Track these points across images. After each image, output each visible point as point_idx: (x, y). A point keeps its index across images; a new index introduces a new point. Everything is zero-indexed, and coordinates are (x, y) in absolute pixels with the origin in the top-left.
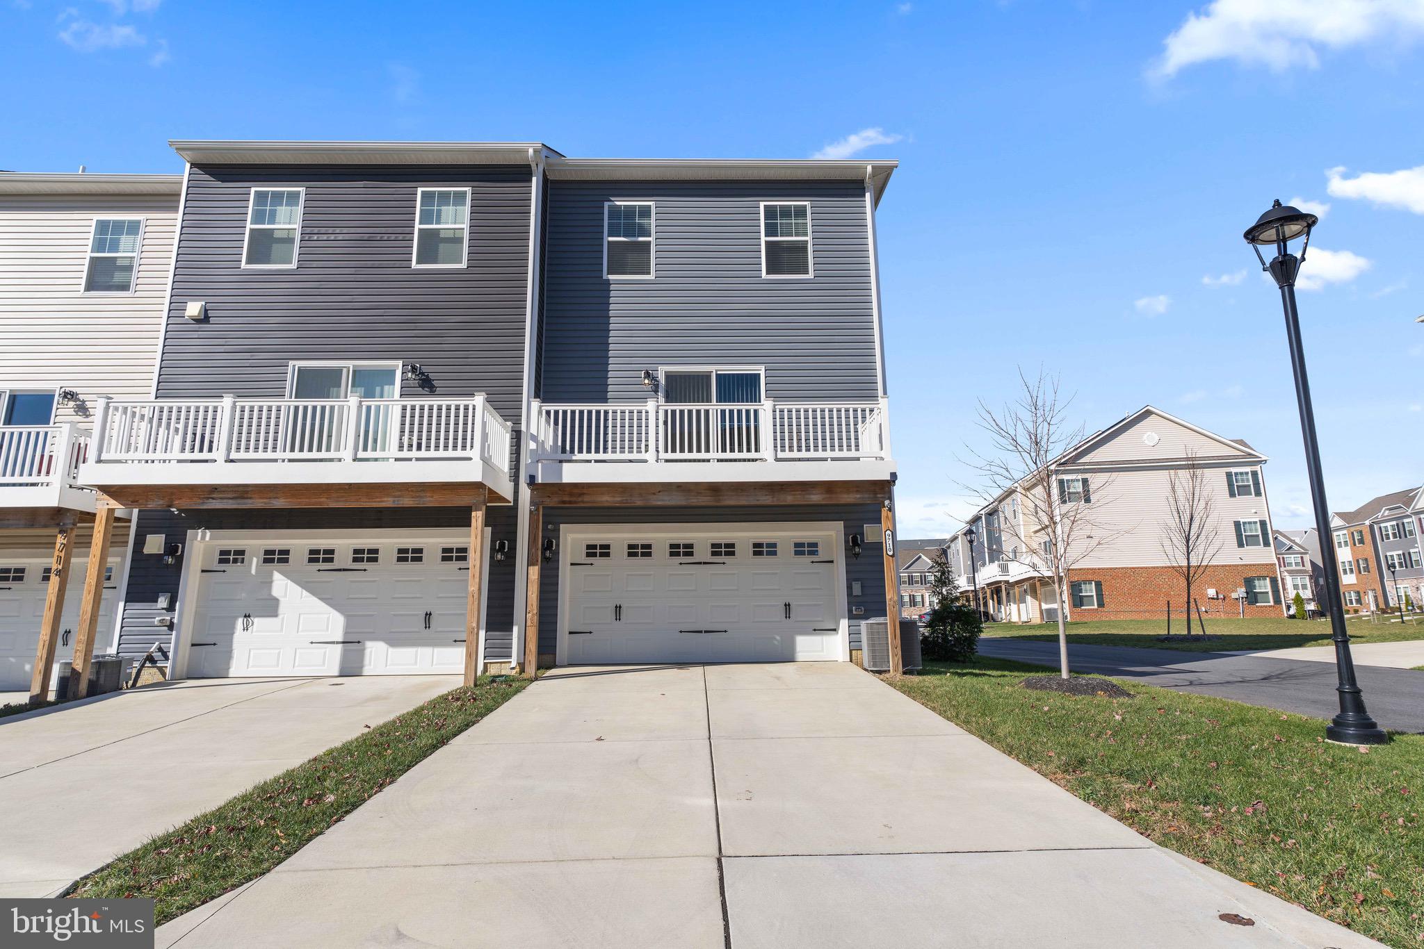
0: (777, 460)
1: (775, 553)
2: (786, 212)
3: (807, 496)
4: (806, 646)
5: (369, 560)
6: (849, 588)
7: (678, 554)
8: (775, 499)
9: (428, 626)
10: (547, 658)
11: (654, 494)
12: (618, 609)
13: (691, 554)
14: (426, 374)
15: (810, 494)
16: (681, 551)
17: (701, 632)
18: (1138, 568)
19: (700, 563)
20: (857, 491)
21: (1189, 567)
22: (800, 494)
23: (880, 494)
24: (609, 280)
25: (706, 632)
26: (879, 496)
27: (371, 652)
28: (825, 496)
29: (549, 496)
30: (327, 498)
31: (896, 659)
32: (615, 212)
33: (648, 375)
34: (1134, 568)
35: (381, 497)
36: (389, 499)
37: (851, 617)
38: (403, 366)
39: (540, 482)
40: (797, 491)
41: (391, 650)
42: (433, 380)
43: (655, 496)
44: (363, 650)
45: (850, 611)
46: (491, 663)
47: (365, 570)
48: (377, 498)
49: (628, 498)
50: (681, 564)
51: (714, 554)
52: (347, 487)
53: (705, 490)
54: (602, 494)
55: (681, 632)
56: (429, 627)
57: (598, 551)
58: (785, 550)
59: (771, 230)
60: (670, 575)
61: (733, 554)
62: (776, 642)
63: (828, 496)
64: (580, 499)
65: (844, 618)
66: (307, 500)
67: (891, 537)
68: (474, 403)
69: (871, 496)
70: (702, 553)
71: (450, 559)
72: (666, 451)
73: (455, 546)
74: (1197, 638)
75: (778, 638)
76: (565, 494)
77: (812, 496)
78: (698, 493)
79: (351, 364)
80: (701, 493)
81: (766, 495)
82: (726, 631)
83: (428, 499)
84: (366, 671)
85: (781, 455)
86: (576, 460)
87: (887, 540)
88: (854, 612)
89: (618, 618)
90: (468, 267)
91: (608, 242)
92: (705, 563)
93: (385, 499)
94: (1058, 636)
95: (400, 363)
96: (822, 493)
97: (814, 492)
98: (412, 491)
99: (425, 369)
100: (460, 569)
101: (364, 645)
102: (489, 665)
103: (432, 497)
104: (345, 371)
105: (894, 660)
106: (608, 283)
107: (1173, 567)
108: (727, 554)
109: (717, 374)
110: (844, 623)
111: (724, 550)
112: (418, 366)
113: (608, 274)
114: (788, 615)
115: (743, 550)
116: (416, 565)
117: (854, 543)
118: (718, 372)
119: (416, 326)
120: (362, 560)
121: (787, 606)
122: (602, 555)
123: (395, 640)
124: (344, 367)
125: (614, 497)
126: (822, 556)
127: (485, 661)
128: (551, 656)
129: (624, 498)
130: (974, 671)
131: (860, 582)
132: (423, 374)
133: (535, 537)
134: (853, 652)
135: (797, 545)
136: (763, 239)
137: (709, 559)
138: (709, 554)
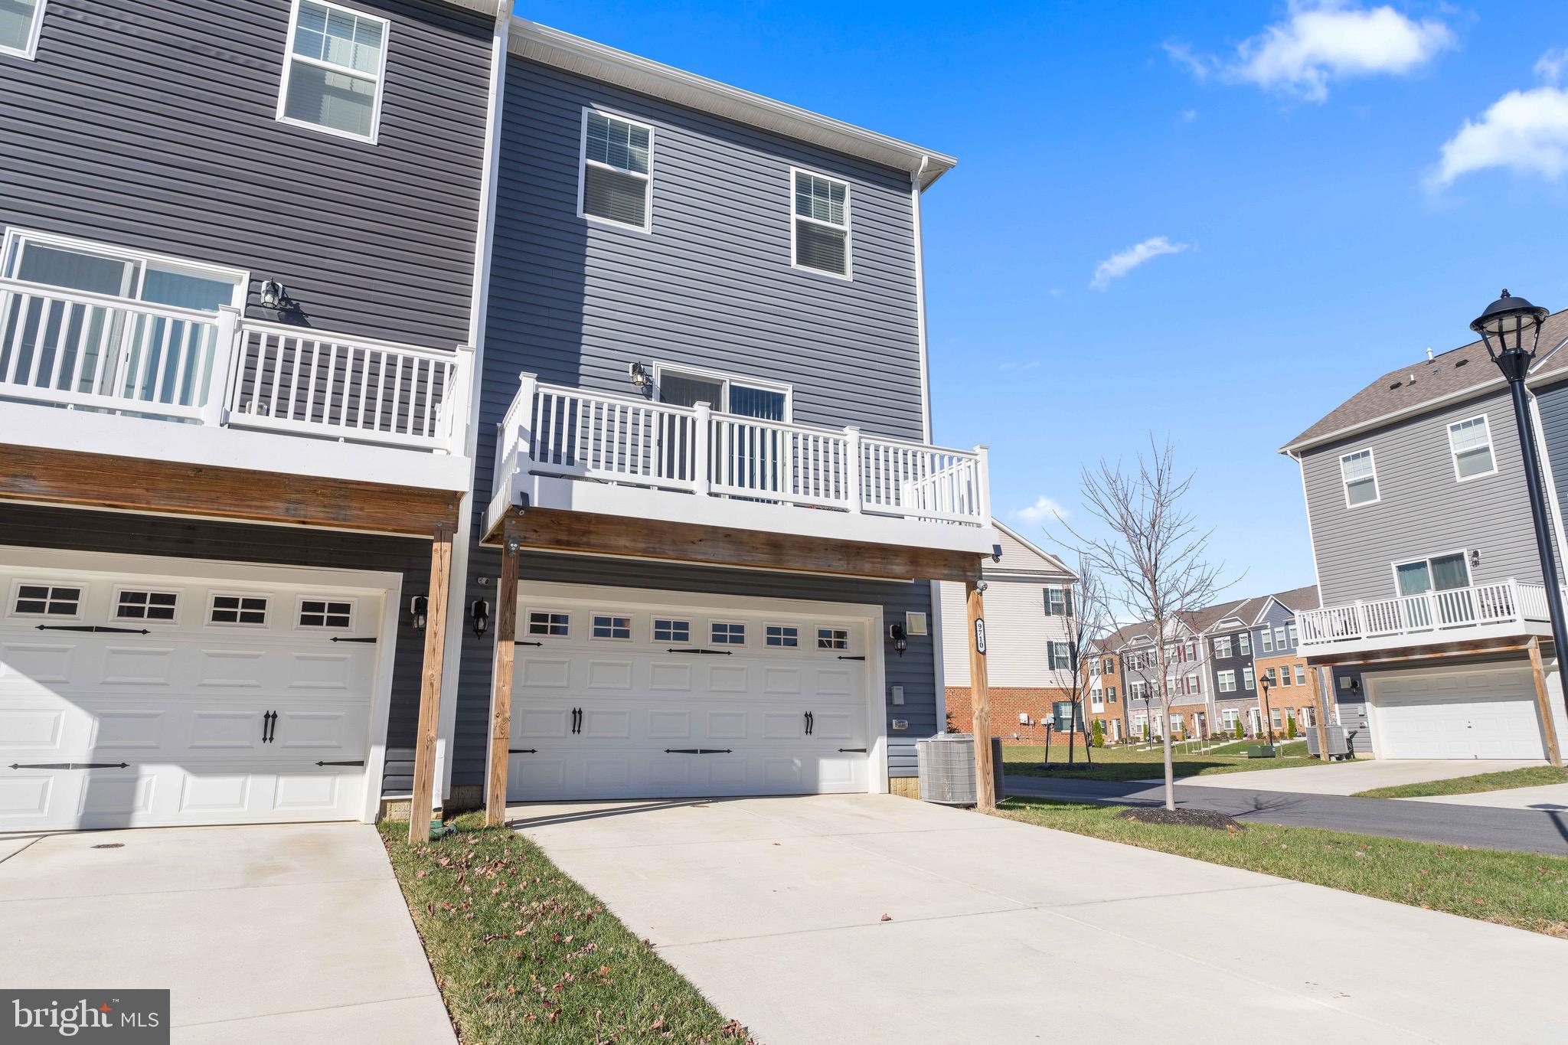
0: (864, 512)
1: (794, 643)
2: (821, 189)
3: (889, 567)
4: (831, 771)
5: (154, 614)
6: (889, 694)
7: (666, 636)
8: (850, 566)
9: (268, 736)
10: (468, 793)
11: (693, 543)
12: (577, 714)
13: (685, 637)
14: (294, 302)
15: (892, 564)
16: (670, 631)
17: (695, 752)
19: (697, 651)
20: (944, 565)
21: (1075, 689)
22: (879, 563)
23: (970, 571)
24: (586, 220)
25: (703, 752)
26: (969, 574)
27: (149, 784)
28: (908, 568)
29: (535, 531)
30: (147, 490)
31: (988, 788)
32: (597, 127)
33: (637, 369)
35: (261, 500)
36: (279, 504)
37: (891, 733)
38: (251, 280)
39: (536, 505)
40: (878, 558)
41: (191, 780)
42: (307, 315)
43: (694, 546)
44: (134, 781)
45: (889, 725)
46: (392, 801)
47: (145, 632)
48: (254, 499)
49: (657, 546)
50: (671, 651)
51: (716, 639)
52: (191, 473)
53: (763, 544)
54: (618, 535)
55: (668, 751)
56: (271, 739)
57: (547, 624)
58: (808, 639)
59: (803, 207)
60: (655, 666)
61: (740, 640)
62: (794, 768)
63: (912, 568)
64: (584, 539)
65: (882, 735)
66: (102, 489)
69: (961, 573)
70: (699, 636)
71: (318, 621)
73: (327, 600)
74: (1082, 766)
75: (797, 761)
76: (561, 530)
77: (895, 567)
78: (753, 547)
79: (145, 258)
80: (757, 548)
81: (840, 560)
82: (729, 751)
83: (355, 512)
84: (139, 818)
86: (588, 478)
88: (894, 727)
89: (576, 729)
90: (379, 144)
91: (587, 166)
92: (704, 652)
93: (271, 504)
95: (246, 275)
96: (906, 564)
97: (897, 561)
98: (323, 495)
99: (292, 293)
100: (335, 640)
101: (136, 770)
102: (389, 804)
103: (361, 509)
104: (128, 269)
105: (983, 791)
106: (584, 224)
108: (734, 640)
109: (730, 386)
110: (881, 743)
111: (729, 634)
112: (281, 286)
113: (585, 212)
114: (809, 730)
115: (756, 636)
116: (251, 628)
117: (896, 632)
118: (733, 384)
119: (278, 219)
120: (138, 613)
121: (809, 716)
122: (555, 631)
123: (200, 765)
124: (129, 260)
125: (635, 541)
126: (851, 650)
127: (384, 798)
128: (475, 788)
129: (651, 545)
131: (902, 687)
132: (288, 300)
134: (892, 780)
136: (794, 216)
137: (710, 645)
138: (710, 638)
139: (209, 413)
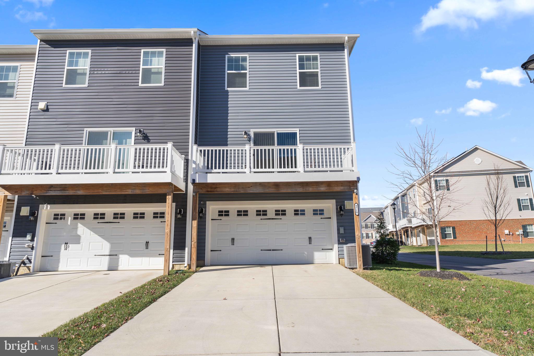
0: (305, 172)
1: (304, 214)
2: (308, 59)
3: (319, 188)
4: (318, 256)
5: (121, 218)
6: (338, 230)
7: (260, 215)
8: (304, 190)
9: (147, 248)
10: (201, 262)
11: (249, 187)
12: (233, 240)
13: (266, 215)
14: (146, 134)
15: (320, 187)
16: (261, 213)
17: (270, 250)
18: (472, 221)
19: (270, 219)
20: (342, 186)
21: (496, 220)
22: (315, 187)
23: (352, 187)
24: (228, 90)
25: (273, 250)
26: (352, 188)
27: (122, 260)
29: (201, 189)
30: (102, 190)
32: (230, 60)
33: (246, 133)
34: (470, 221)
35: (126, 189)
36: (130, 190)
37: (339, 243)
38: (135, 130)
39: (197, 182)
40: (314, 186)
41: (131, 258)
42: (149, 136)
43: (249, 188)
44: (118, 259)
45: (339, 240)
46: (175, 264)
47: (119, 222)
48: (124, 190)
49: (238, 189)
50: (261, 219)
51: (276, 214)
52: (111, 185)
53: (273, 185)
54: (225, 187)
55: (262, 250)
56: (148, 248)
57: (224, 213)
58: (309, 213)
59: (301, 67)
60: (256, 224)
61: (285, 214)
62: (305, 255)
63: (328, 188)
64: (215, 190)
65: (336, 244)
66: (93, 191)
67: (357, 207)
68: (167, 146)
69: (348, 188)
70: (271, 214)
71: (157, 217)
72: (254, 168)
73: (159, 212)
74: (500, 253)
75: (306, 253)
76: (209, 188)
77: (321, 188)
78: (269, 187)
79: (112, 130)
80: (270, 187)
81: (300, 188)
82: (282, 250)
83: (147, 190)
84: (120, 268)
85: (306, 169)
86: (214, 172)
87: (356, 208)
88: (341, 241)
89: (233, 244)
90: (164, 85)
91: (228, 73)
92: (272, 219)
93: (128, 190)
94: (435, 252)
95: (134, 129)
96: (325, 187)
97: (322, 186)
98: (140, 187)
99: (145, 131)
100: (161, 222)
101: (119, 256)
102: (175, 265)
103: (149, 189)
104: (109, 133)
105: (359, 263)
106: (227, 92)
107: (489, 220)
108: (282, 214)
109: (277, 133)
110: (336, 246)
111: (281, 213)
112: (142, 130)
113: (227, 88)
114: (310, 243)
115: (290, 213)
116: (142, 220)
117: (341, 209)
118: (278, 132)
119: (141, 112)
120: (117, 218)
121: (310, 238)
122: (226, 215)
123: (132, 254)
124: (109, 131)
125: (231, 189)
126: (326, 215)
127: (173, 264)
128: (203, 261)
129: (236, 190)
130: (396, 268)
131: (343, 227)
132: (144, 133)
133: (195, 207)
134: (341, 259)
135: (314, 210)
136: (298, 71)
137: (274, 217)
138: (274, 214)
139: (110, 170)
